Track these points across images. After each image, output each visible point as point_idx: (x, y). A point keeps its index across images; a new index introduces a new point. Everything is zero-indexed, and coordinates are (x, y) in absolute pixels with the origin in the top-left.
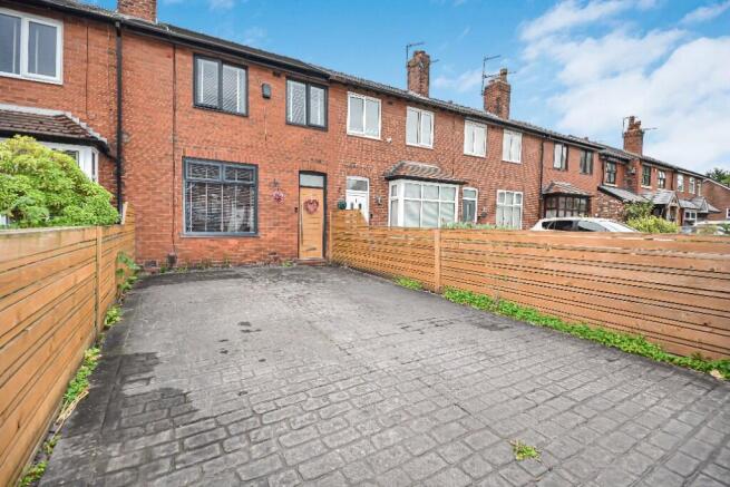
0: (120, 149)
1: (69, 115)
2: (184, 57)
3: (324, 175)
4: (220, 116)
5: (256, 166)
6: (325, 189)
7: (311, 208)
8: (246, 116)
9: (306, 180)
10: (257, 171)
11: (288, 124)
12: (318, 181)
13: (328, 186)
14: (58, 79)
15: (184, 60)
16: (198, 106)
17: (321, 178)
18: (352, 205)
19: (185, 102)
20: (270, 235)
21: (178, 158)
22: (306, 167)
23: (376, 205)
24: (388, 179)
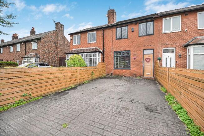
0: (103, 52)
1: (97, 47)
2: (114, 29)
3: (153, 49)
4: (121, 40)
5: (130, 50)
6: (153, 54)
8: (127, 38)
9: (145, 52)
10: (130, 52)
11: (139, 36)
12: (151, 52)
13: (154, 53)
14: (96, 42)
16: (117, 39)
18: (166, 59)
19: (114, 39)
20: (134, 69)
21: (113, 51)
22: (145, 48)
23: (178, 58)
24: (186, 46)
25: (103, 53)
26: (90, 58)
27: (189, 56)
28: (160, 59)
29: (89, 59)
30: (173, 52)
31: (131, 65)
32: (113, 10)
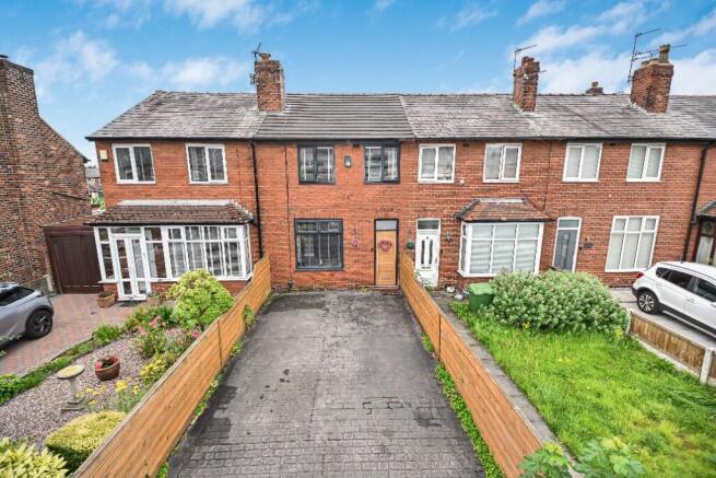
0: (259, 218)
1: (233, 202)
2: (292, 149)
3: (397, 220)
4: (315, 186)
5: (342, 219)
6: (397, 230)
7: (385, 247)
8: (334, 184)
9: (380, 225)
10: (342, 223)
11: (367, 183)
12: (393, 225)
13: (399, 229)
14: (225, 181)
15: (292, 151)
16: (302, 182)
17: (394, 223)
18: (423, 242)
19: (294, 181)
20: (352, 270)
21: (291, 220)
22: (381, 215)
23: (445, 241)
24: (459, 220)
25: (256, 225)
26: (210, 241)
27: (464, 240)
28: (412, 247)
29: (207, 244)
30: (435, 227)
31: (345, 257)
32: (276, 63)
